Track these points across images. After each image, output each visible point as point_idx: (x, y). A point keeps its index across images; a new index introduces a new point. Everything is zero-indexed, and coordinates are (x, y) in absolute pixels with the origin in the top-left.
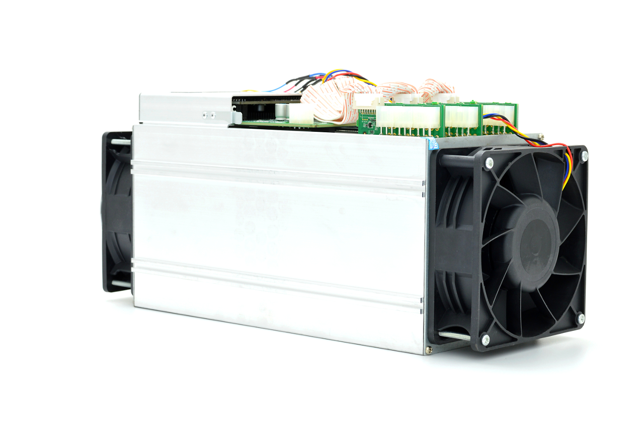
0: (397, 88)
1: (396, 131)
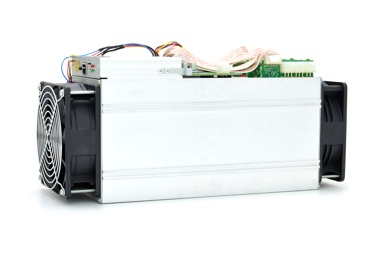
1: (294, 75)
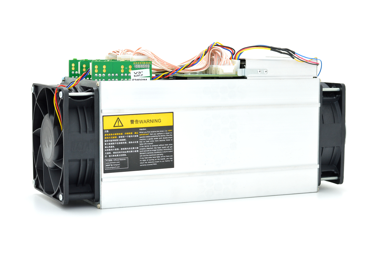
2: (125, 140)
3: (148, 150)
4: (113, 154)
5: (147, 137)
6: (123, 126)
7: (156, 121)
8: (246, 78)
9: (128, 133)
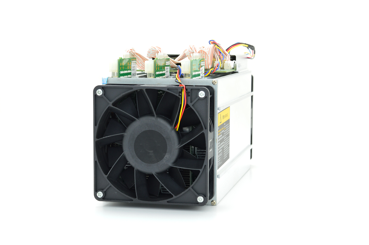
0: (151, 49)
2: (221, 135)
3: (226, 143)
4: (220, 150)
5: (226, 131)
6: (221, 122)
7: (227, 115)
8: (237, 72)
9: (222, 129)
